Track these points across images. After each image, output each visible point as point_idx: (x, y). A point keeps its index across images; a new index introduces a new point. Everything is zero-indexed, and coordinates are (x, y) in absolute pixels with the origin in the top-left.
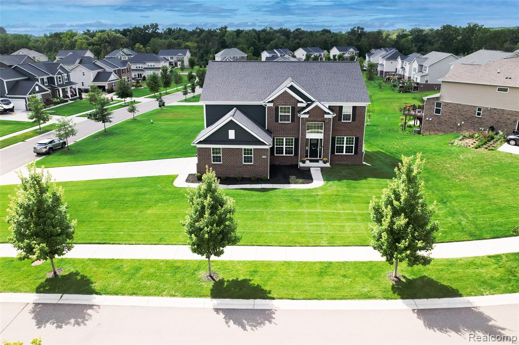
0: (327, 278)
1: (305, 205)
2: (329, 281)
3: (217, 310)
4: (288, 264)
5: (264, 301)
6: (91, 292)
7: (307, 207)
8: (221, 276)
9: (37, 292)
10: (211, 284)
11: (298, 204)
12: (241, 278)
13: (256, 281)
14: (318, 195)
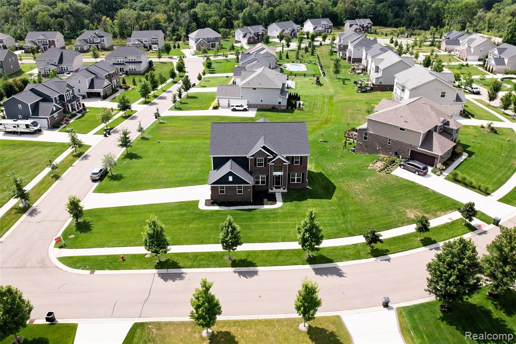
0: (280, 257)
1: (272, 219)
2: (281, 258)
3: (235, 272)
4: (263, 251)
5: (253, 268)
6: (180, 267)
7: (273, 221)
8: (234, 258)
9: (156, 269)
10: (230, 262)
11: (267, 219)
12: (243, 258)
13: (250, 259)
14: (278, 213)
